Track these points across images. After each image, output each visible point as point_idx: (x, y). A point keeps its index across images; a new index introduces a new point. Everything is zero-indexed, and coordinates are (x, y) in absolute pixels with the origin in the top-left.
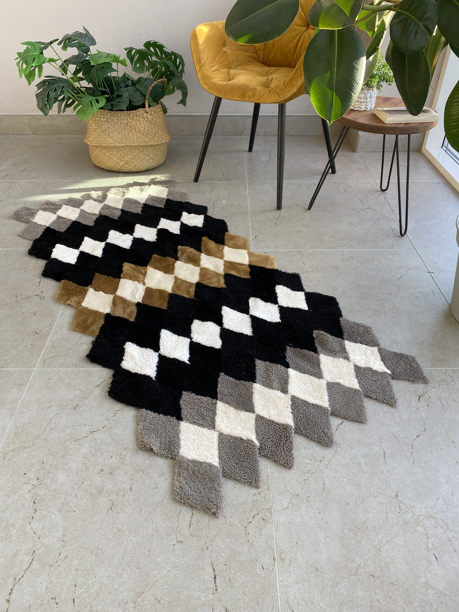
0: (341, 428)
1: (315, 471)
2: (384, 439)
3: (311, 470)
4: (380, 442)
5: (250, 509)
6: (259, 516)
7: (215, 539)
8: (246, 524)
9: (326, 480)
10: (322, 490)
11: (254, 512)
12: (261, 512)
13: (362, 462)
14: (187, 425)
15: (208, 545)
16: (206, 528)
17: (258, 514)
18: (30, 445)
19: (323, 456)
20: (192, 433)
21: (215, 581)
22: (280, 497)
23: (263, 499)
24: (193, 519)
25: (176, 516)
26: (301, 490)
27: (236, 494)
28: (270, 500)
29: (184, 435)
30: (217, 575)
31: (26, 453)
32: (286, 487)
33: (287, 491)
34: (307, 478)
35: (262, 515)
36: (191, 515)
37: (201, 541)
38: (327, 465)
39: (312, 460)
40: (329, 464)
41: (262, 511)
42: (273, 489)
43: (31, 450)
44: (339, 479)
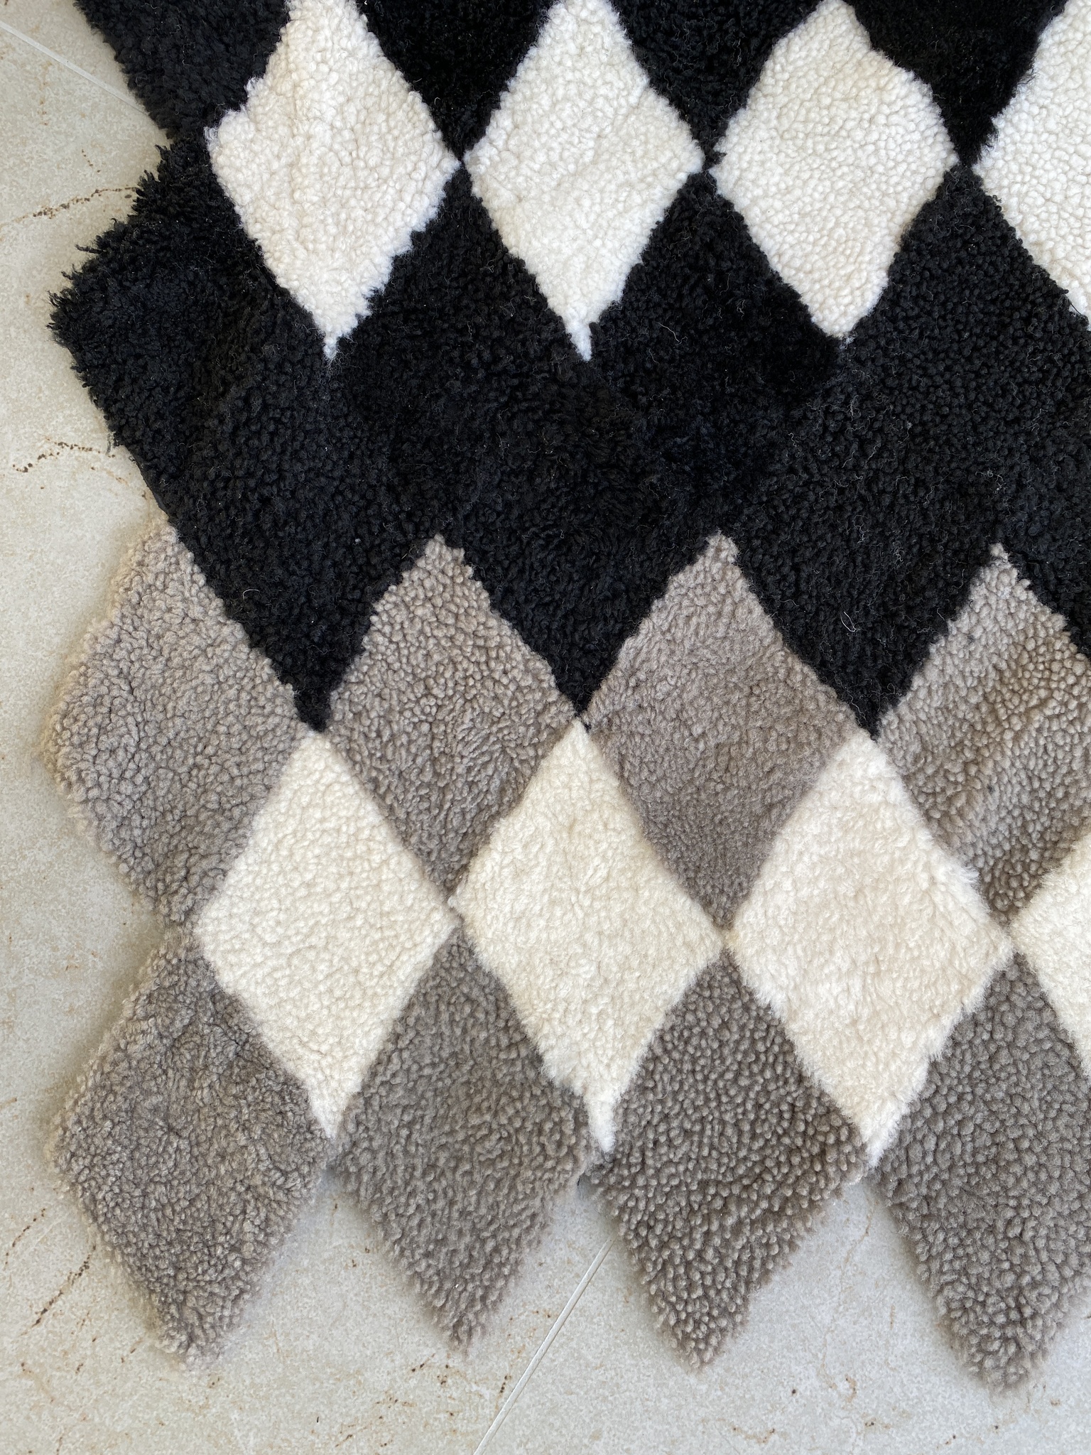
14: (329, 777)
20: (327, 839)
24: (74, 1295)
29: (278, 825)
36: (76, 1270)
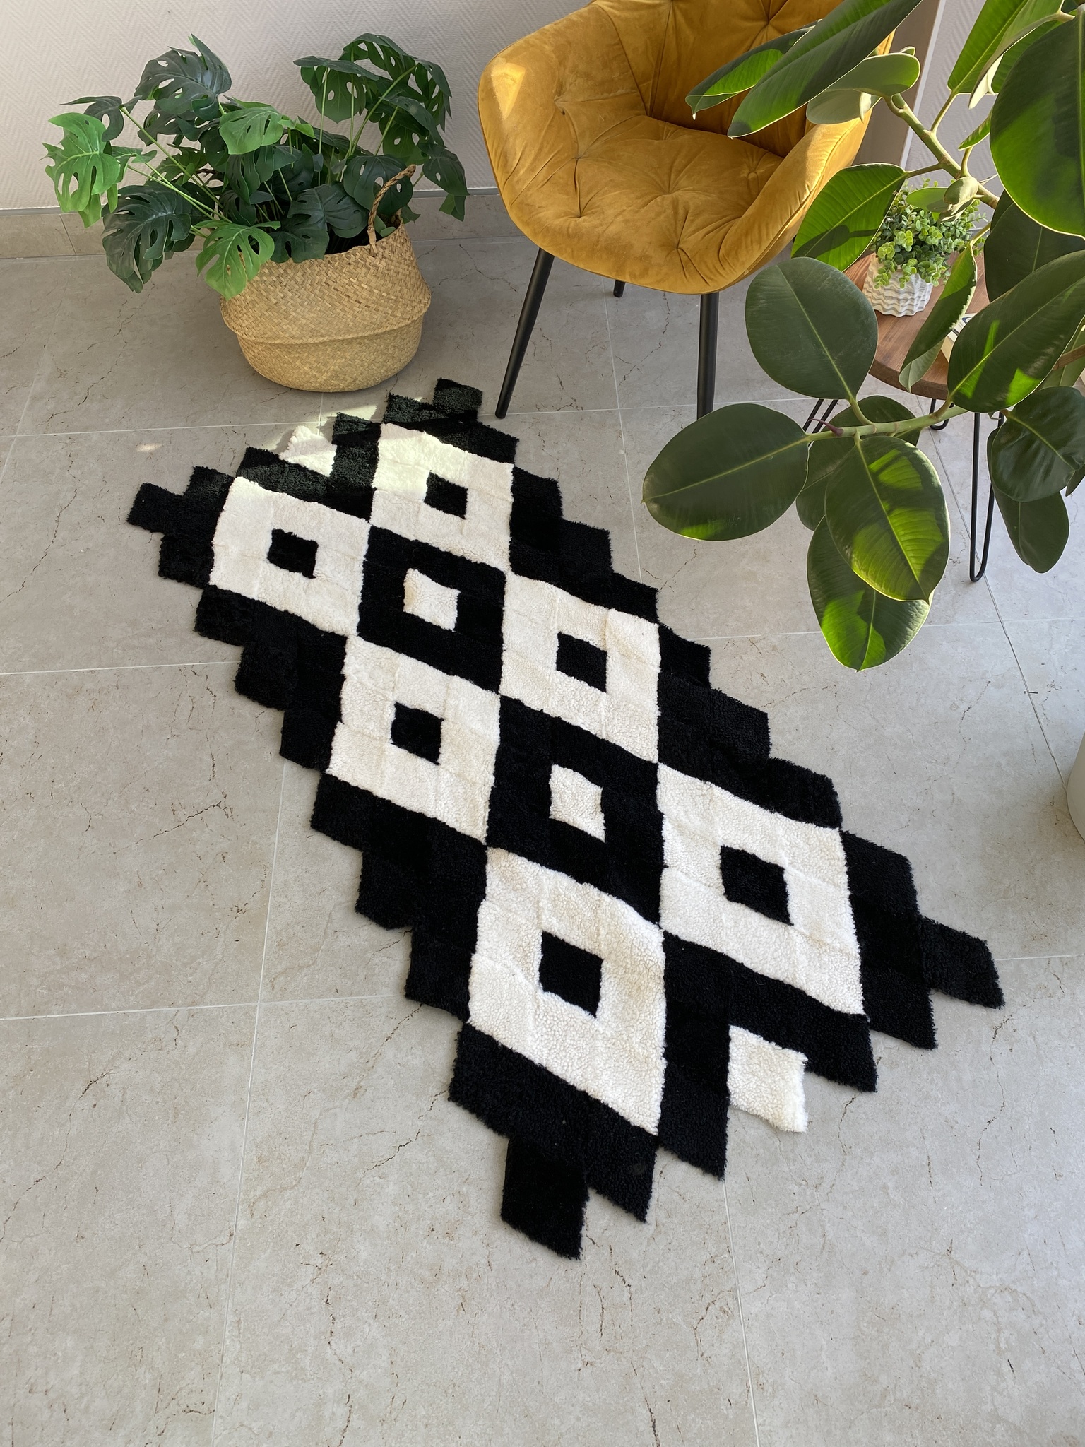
0: (852, 1112)
1: (808, 1207)
2: (930, 1132)
3: (800, 1206)
4: (922, 1139)
5: (699, 1292)
6: (717, 1306)
7: (646, 1355)
8: (695, 1323)
9: (828, 1225)
10: (821, 1246)
11: (708, 1299)
12: (719, 1297)
13: (889, 1184)
15: (635, 1367)
16: (630, 1335)
17: (714, 1302)
18: (292, 1182)
19: (820, 1176)
21: (654, 1431)
22: (750, 1266)
23: (720, 1271)
25: (576, 1313)
26: (786, 1248)
27: (674, 1264)
28: (733, 1272)
30: (656, 1421)
31: (289, 1199)
32: (759, 1244)
33: (761, 1253)
34: (794, 1224)
35: (721, 1302)
37: (623, 1359)
38: (828, 1193)
39: (801, 1185)
40: (831, 1191)
41: (721, 1294)
42: (736, 1249)
43: (295, 1193)
44: (849, 1223)
